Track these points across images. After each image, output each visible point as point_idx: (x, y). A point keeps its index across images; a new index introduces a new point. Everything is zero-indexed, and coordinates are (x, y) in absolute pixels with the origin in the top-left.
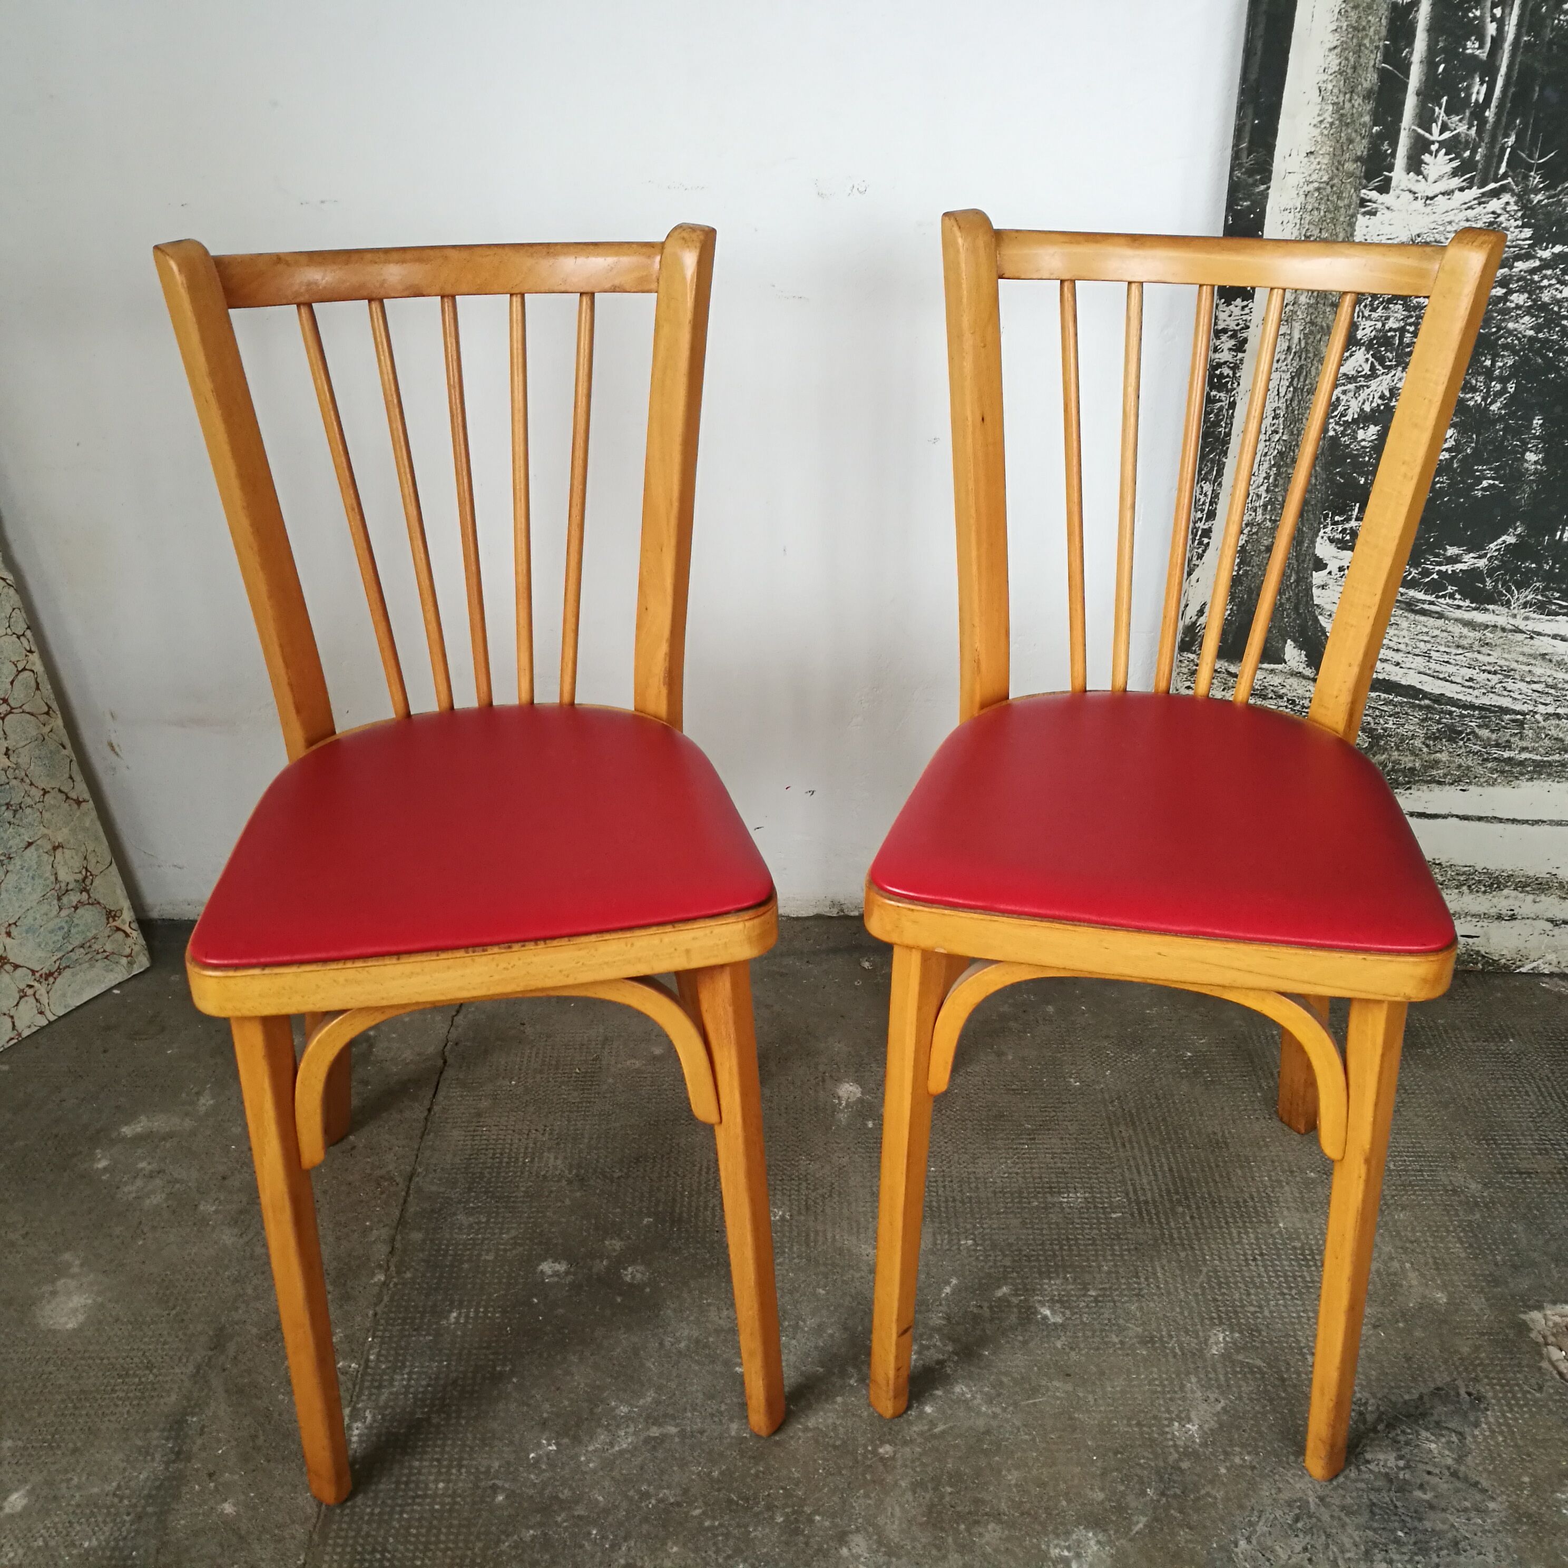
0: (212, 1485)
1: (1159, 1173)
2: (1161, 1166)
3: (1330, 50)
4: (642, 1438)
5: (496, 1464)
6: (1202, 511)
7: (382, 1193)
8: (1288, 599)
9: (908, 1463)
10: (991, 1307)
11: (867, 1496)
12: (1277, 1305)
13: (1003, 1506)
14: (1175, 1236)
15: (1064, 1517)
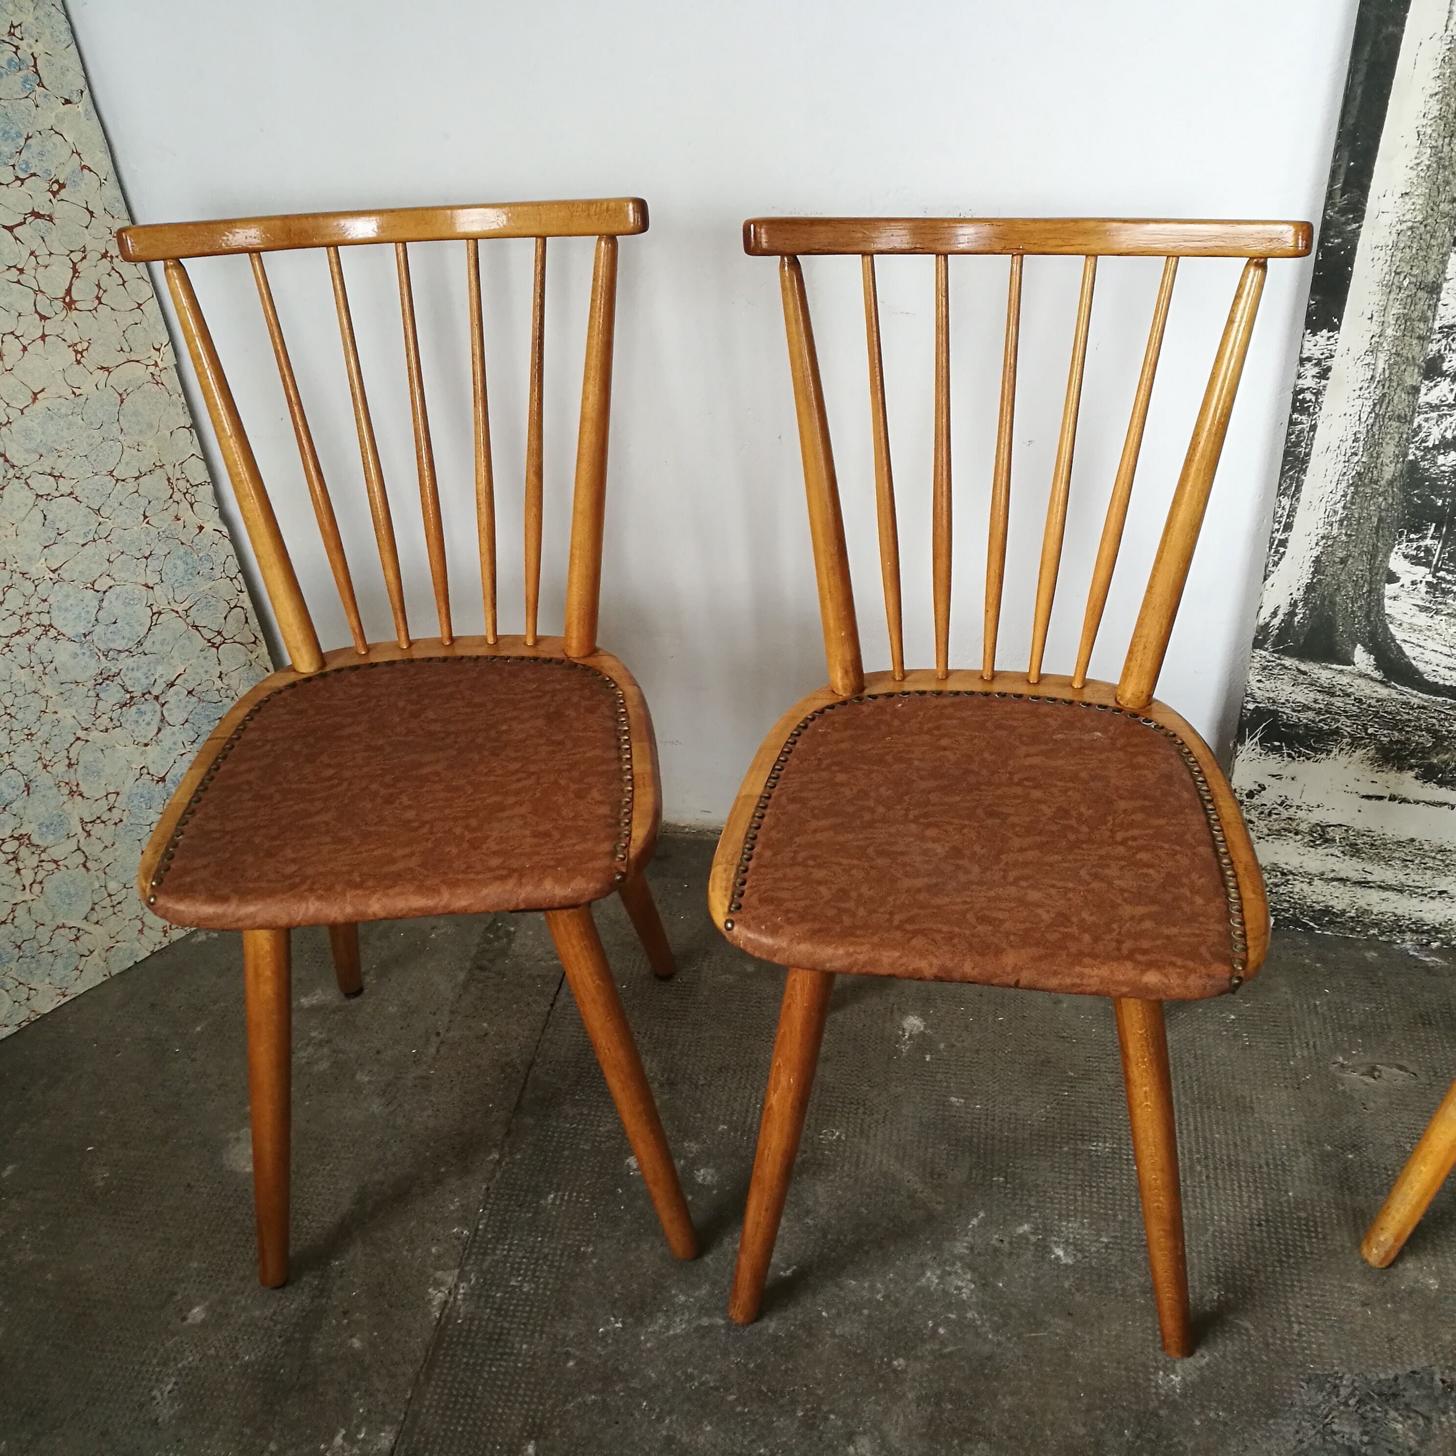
0: (345, 1321)
1: (1185, 1132)
2: (1188, 1125)
3: (1431, 96)
4: (694, 1325)
5: (572, 1334)
6: (1280, 522)
7: (505, 1078)
8: (1360, 608)
9: (917, 1378)
10: (1011, 1243)
11: (877, 1403)
12: (1274, 1271)
13: (995, 1429)
14: (1190, 1193)
15: (1046, 1445)
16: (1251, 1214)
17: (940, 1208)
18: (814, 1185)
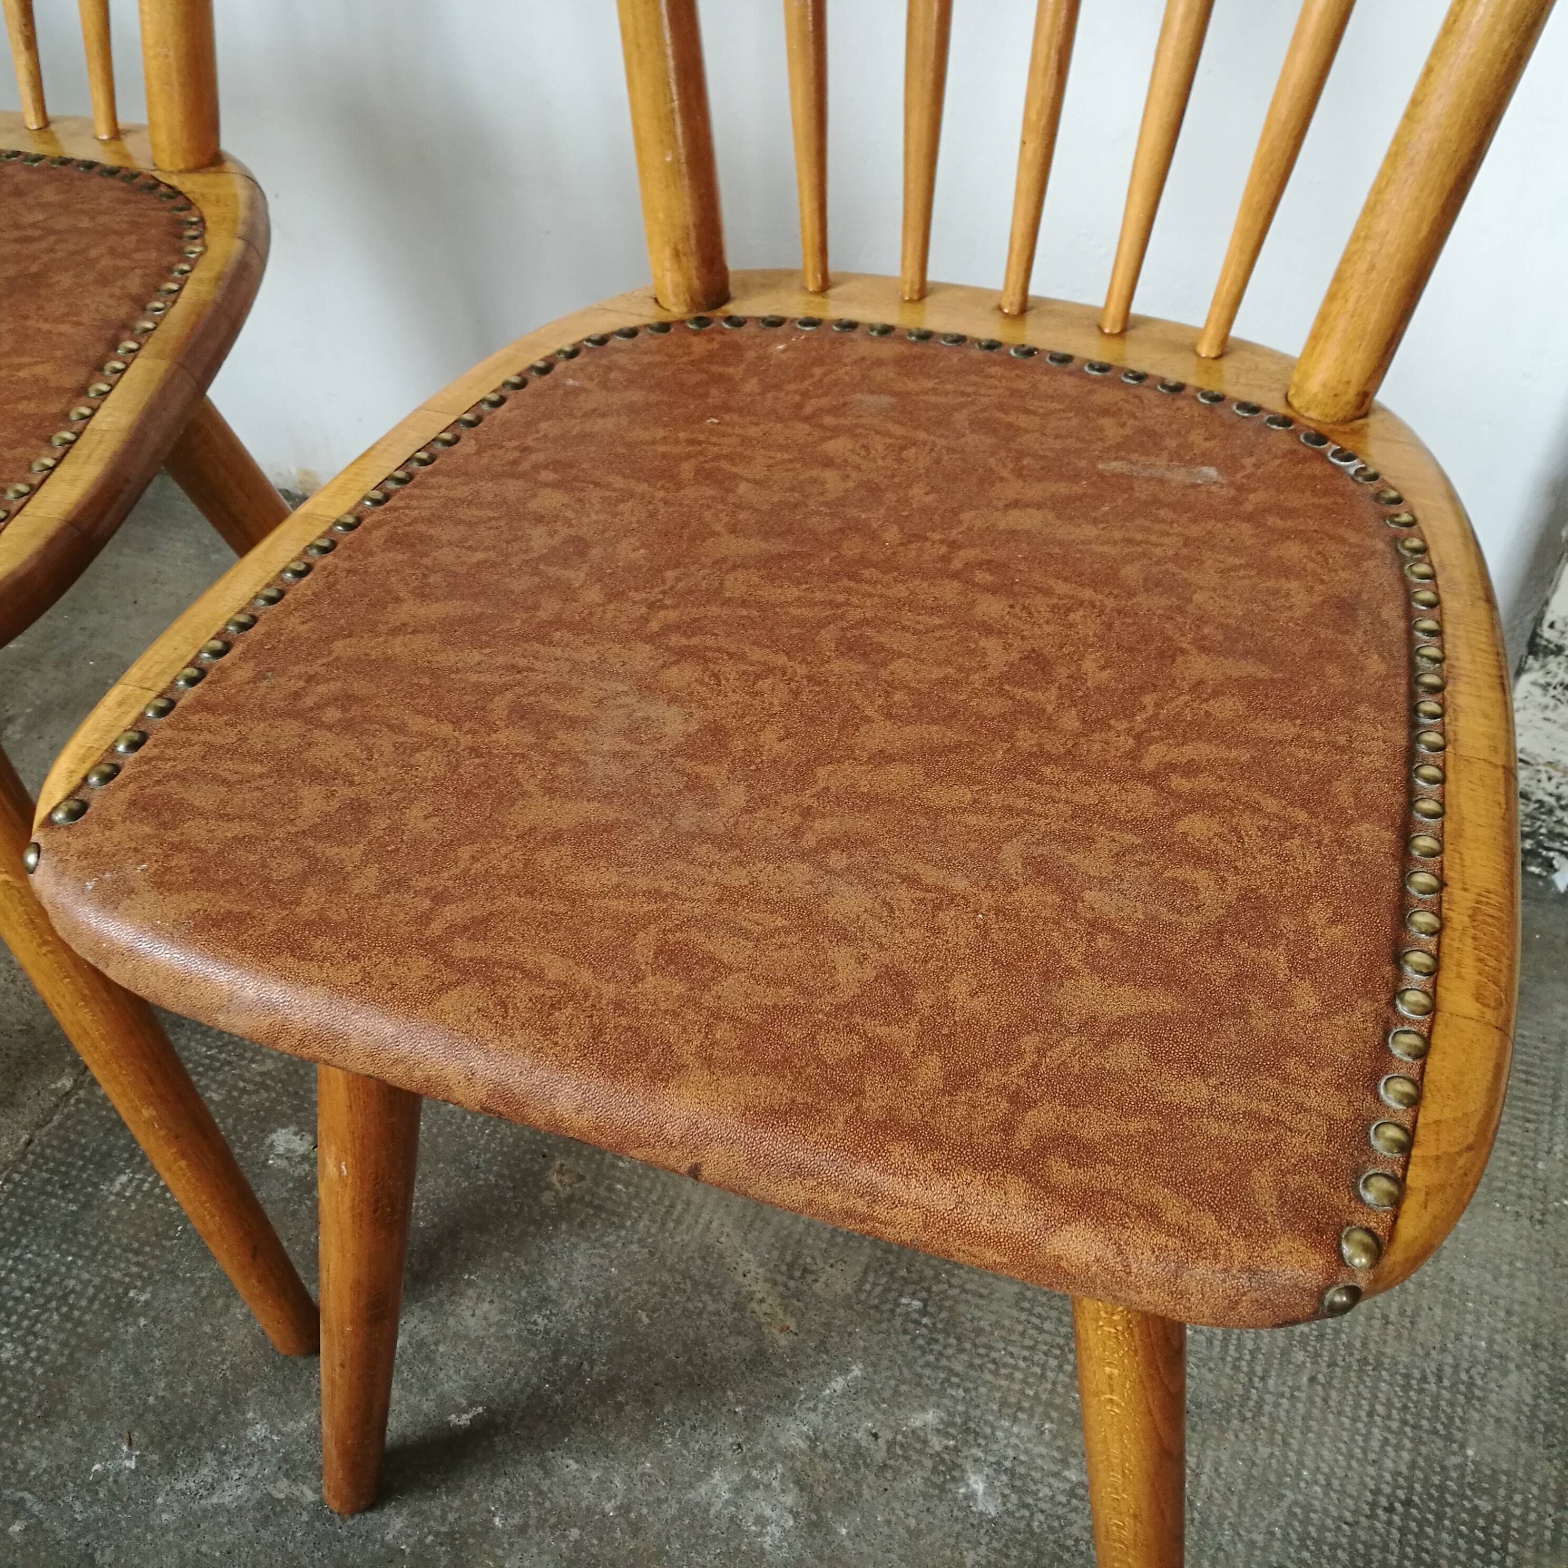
4: (258, 1494)
5: (44, 1464)
10: (891, 1444)
14: (1267, 1408)
16: (1379, 1478)
17: (783, 1341)
18: (575, 1246)
